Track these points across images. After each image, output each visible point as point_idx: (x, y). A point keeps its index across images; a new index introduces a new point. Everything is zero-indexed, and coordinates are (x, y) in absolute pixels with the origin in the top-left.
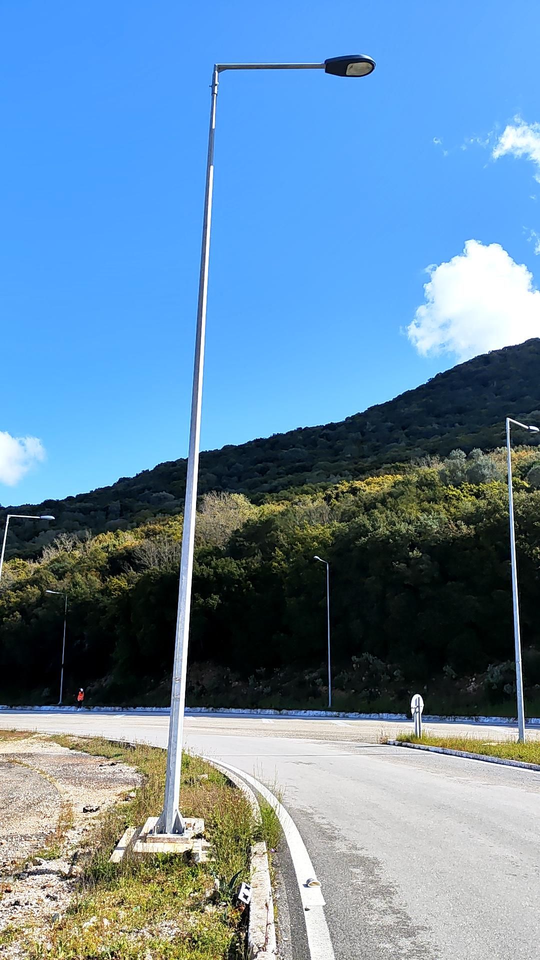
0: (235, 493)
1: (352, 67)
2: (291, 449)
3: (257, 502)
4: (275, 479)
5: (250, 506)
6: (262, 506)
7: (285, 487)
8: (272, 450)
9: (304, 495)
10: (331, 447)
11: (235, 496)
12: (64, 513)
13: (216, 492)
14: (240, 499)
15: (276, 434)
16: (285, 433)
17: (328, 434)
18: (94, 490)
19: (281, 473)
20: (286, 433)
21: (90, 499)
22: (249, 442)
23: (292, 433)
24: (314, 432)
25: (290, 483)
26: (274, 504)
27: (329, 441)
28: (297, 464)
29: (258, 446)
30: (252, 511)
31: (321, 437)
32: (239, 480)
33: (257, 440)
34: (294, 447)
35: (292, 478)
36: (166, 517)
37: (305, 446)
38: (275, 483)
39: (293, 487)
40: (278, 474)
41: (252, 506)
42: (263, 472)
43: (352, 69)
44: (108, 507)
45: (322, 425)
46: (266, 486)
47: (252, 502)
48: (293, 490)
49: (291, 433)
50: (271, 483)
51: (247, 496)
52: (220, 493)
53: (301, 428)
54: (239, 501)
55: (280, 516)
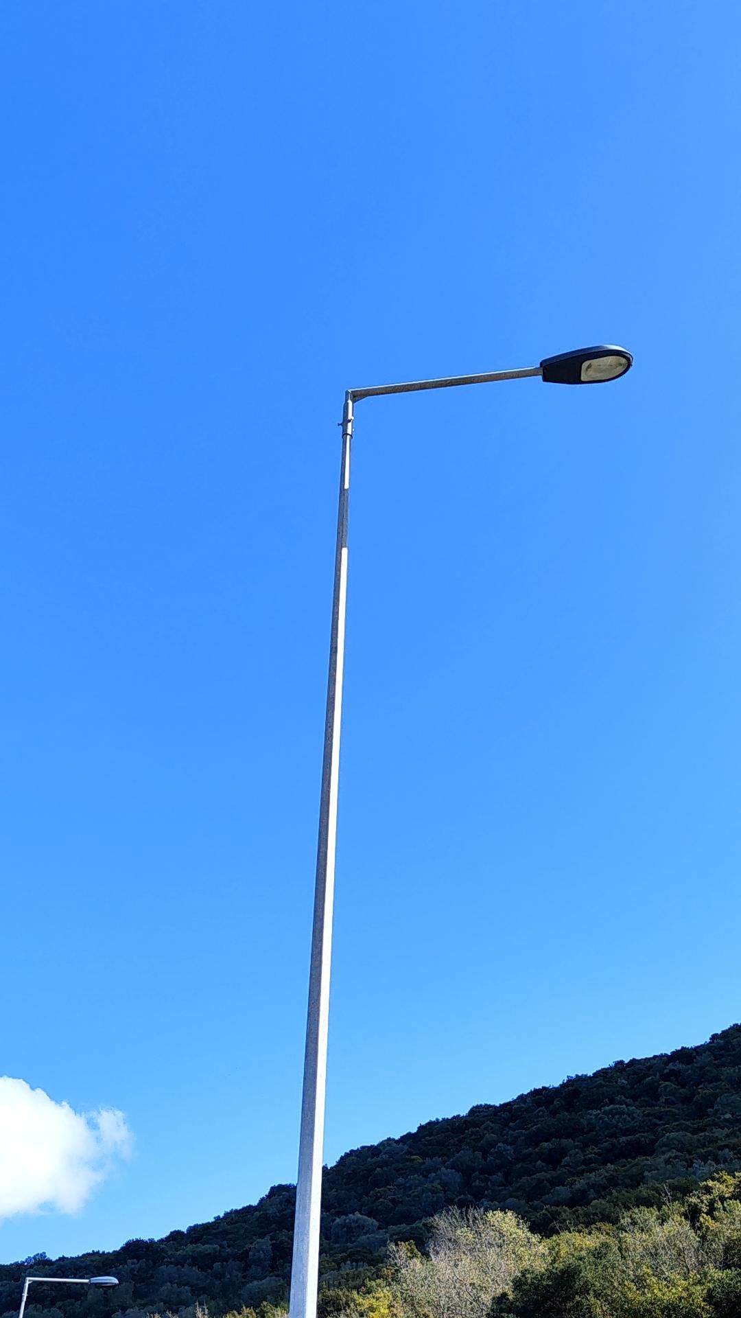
0: (496, 1210)
1: (589, 366)
2: (607, 1108)
3: (543, 1227)
4: (580, 1174)
5: (529, 1239)
6: (554, 1237)
7: (601, 1190)
8: (567, 1110)
9: (642, 1208)
10: (687, 1100)
11: (496, 1217)
12: (164, 1267)
13: (459, 1208)
14: (506, 1222)
15: (574, 1076)
16: (590, 1074)
17: (679, 1072)
18: (222, 1215)
19: (591, 1161)
20: (594, 1074)
21: (214, 1234)
22: (521, 1097)
23: (606, 1073)
24: (649, 1068)
25: (612, 1182)
26: (579, 1232)
27: (683, 1087)
28: (623, 1139)
29: (538, 1104)
30: (534, 1250)
31: (665, 1077)
32: (507, 1181)
33: (536, 1092)
34: (612, 1101)
35: (616, 1171)
36: (361, 1269)
37: (635, 1099)
38: (580, 1184)
39: (619, 1192)
40: (586, 1162)
41: (535, 1238)
42: (553, 1159)
43: (589, 370)
44: (247, 1251)
45: (663, 1052)
46: (563, 1191)
47: (533, 1230)
48: (617, 1198)
49: (602, 1074)
50: (571, 1185)
51: (522, 1215)
52: (467, 1211)
53: (621, 1062)
54: (505, 1227)
55: (592, 1259)
